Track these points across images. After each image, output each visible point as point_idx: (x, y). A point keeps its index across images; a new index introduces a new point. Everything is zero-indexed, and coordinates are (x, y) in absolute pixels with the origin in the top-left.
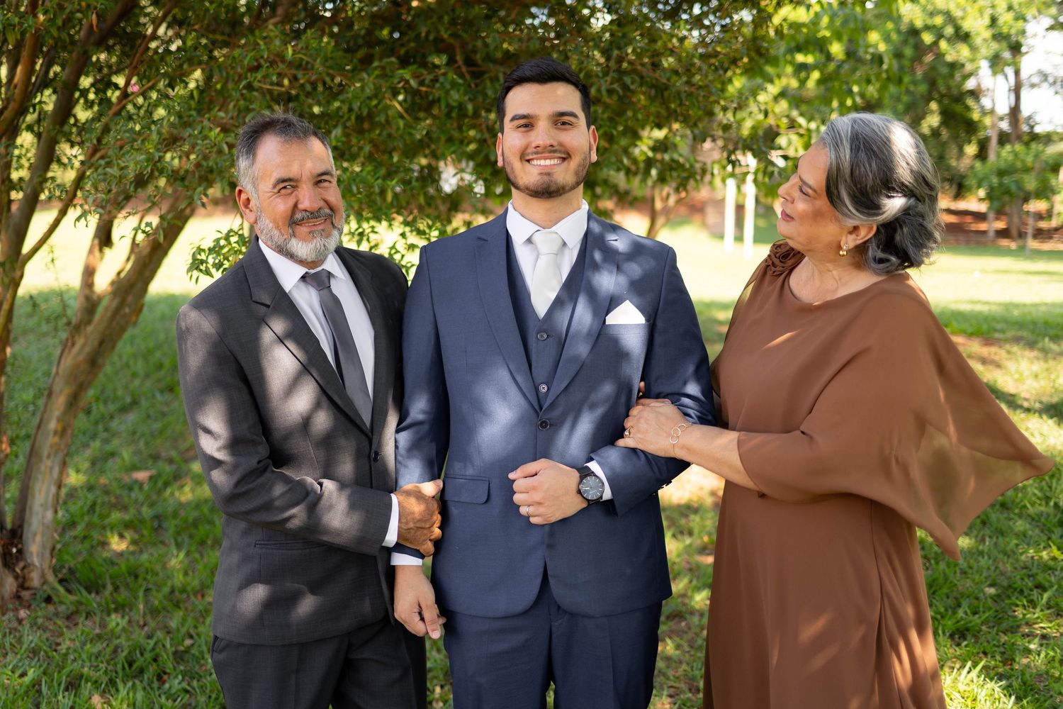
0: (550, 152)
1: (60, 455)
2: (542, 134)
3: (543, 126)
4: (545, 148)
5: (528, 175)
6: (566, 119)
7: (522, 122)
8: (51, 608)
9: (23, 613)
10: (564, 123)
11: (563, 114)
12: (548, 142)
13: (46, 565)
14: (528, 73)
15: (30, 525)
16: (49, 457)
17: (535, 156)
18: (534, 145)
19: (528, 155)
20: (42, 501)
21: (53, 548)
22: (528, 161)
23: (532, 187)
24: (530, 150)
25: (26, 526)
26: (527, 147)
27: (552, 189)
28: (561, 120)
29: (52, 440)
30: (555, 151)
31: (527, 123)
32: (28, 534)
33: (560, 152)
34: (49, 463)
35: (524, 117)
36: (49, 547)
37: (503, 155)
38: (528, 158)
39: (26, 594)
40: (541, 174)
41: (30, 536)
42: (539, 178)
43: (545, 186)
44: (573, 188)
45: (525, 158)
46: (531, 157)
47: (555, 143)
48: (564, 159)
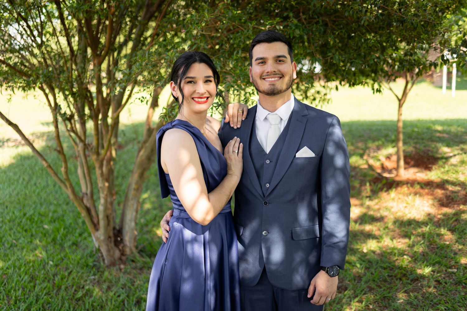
0: (274, 74)
2: (270, 67)
3: (270, 62)
4: (271, 73)
5: (265, 85)
6: (281, 59)
7: (260, 61)
10: (280, 61)
11: (279, 57)
12: (273, 70)
14: (262, 38)
17: (267, 77)
18: (266, 71)
19: (263, 76)
22: (264, 79)
23: (266, 91)
24: (265, 74)
26: (263, 73)
27: (275, 92)
28: (279, 59)
30: (276, 74)
31: (263, 61)
33: (279, 74)
35: (261, 59)
36: (133, 238)
37: (252, 77)
38: (263, 78)
40: (270, 85)
42: (269, 87)
43: (272, 90)
44: (285, 91)
45: (262, 77)
46: (265, 77)
47: (276, 70)
48: (281, 78)
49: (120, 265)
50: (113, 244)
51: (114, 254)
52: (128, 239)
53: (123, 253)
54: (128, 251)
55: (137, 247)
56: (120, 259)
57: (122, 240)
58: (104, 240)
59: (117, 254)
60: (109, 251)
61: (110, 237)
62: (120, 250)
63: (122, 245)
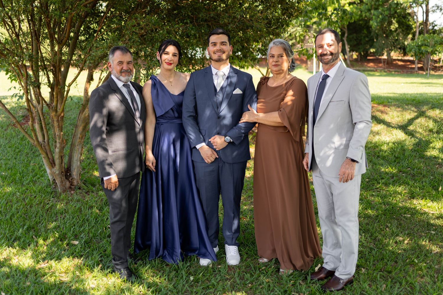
1: (81, 145)
2: (218, 47)
3: (218, 45)
5: (215, 57)
6: (224, 43)
7: (213, 44)
8: (81, 191)
9: (72, 192)
11: (223, 42)
12: (220, 49)
13: (78, 179)
14: (215, 32)
15: (73, 166)
16: (78, 146)
20: (76, 159)
21: (80, 174)
23: (216, 60)
25: (71, 167)
26: (215, 50)
27: (221, 60)
28: (223, 43)
29: (78, 140)
30: (221, 51)
31: (215, 44)
32: (72, 169)
33: (223, 51)
34: (78, 147)
36: (79, 172)
37: (209, 52)
39: (73, 187)
40: (218, 56)
41: (73, 169)
43: (219, 59)
44: (226, 60)
45: (215, 53)
48: (223, 53)
49: (70, 192)
50: (64, 177)
51: (65, 184)
52: (75, 173)
53: (72, 184)
54: (75, 183)
55: (81, 180)
56: (70, 188)
57: (70, 174)
58: (58, 174)
59: (68, 184)
60: (62, 182)
61: (62, 172)
62: (70, 182)
63: (71, 178)
